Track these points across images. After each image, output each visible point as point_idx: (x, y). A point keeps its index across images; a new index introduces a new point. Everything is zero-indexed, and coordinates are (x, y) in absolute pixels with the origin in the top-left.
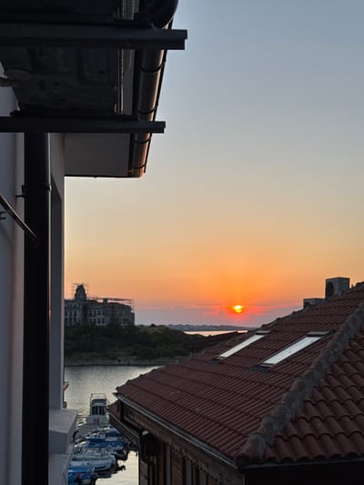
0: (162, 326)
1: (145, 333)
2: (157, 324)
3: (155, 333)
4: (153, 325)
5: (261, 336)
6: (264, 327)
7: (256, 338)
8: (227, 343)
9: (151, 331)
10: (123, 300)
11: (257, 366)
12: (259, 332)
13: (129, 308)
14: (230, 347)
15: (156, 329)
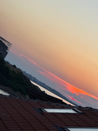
0: (19, 70)
1: (7, 68)
2: (17, 67)
3: (13, 72)
4: (14, 66)
5: (75, 112)
6: (80, 108)
7: (71, 111)
8: (53, 104)
9: (11, 69)
10: (6, 41)
11: (63, 128)
12: (75, 109)
13: (6, 48)
14: (54, 108)
15: (15, 69)
